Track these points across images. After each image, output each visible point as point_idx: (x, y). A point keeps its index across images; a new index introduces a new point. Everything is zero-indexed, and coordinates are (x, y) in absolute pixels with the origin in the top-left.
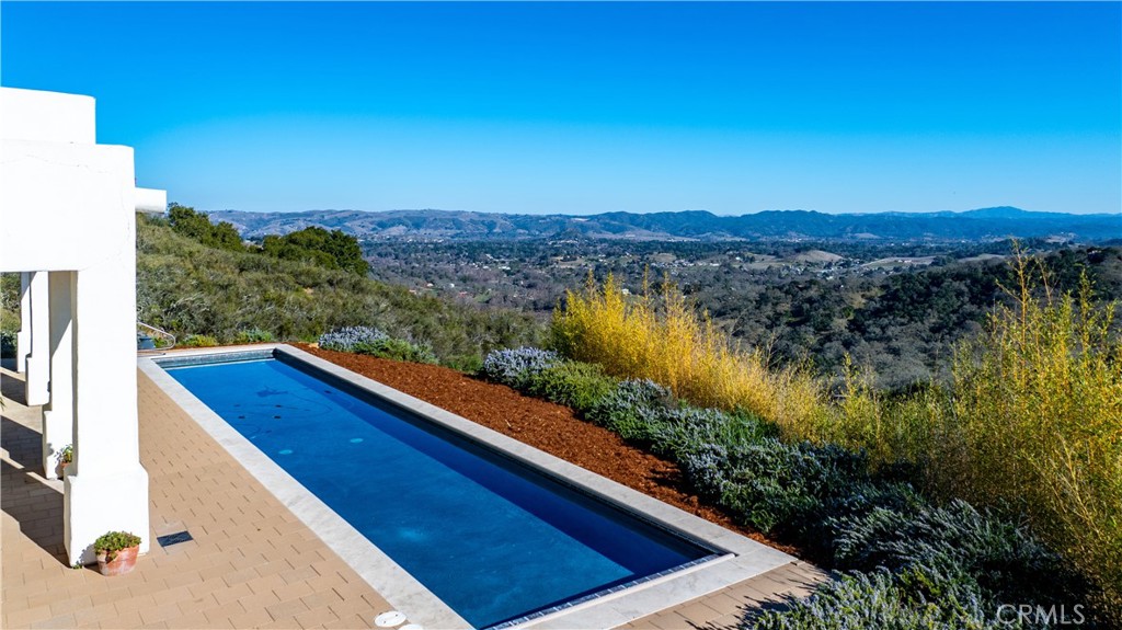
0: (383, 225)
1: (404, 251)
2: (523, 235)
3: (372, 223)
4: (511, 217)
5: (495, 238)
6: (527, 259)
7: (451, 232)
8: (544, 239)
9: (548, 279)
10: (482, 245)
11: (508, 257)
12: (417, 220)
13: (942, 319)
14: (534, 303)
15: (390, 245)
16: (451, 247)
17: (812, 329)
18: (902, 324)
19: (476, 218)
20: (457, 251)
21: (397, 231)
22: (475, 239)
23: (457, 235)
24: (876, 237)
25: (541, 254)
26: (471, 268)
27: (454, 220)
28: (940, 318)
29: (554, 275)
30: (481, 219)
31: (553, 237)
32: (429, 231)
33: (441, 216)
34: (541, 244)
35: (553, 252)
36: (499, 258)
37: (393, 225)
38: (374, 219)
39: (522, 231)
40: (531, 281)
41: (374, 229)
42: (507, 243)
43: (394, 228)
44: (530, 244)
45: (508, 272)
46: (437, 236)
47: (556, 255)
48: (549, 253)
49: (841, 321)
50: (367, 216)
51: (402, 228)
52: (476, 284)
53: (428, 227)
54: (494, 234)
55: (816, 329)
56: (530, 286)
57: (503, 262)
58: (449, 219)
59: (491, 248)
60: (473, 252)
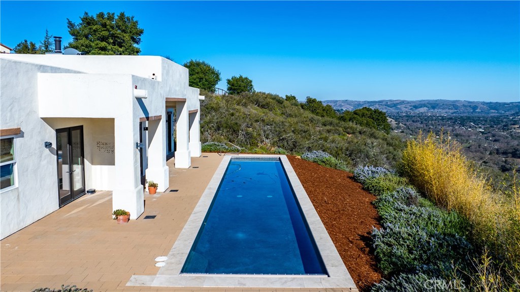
0: (416, 107)
1: (426, 120)
2: (494, 113)
3: (410, 106)
4: (487, 103)
5: (477, 115)
6: (495, 126)
7: (451, 111)
8: (508, 116)
9: (507, 137)
10: (469, 118)
11: (483, 125)
12: (434, 105)
14: (497, 150)
15: (419, 117)
16: (451, 119)
19: (466, 104)
20: (454, 121)
21: (422, 110)
22: (465, 115)
23: (455, 112)
25: (504, 123)
26: (462, 130)
27: (454, 105)
29: (512, 135)
30: (469, 104)
31: (513, 115)
32: (439, 110)
33: (446, 103)
34: (504, 118)
35: (512, 122)
36: (478, 125)
37: (421, 107)
38: (412, 104)
39: (493, 111)
40: (497, 138)
41: (411, 109)
42: (483, 117)
43: (422, 109)
44: (498, 118)
45: (483, 133)
46: (444, 113)
47: (514, 124)
48: (510, 123)
50: (408, 102)
51: (425, 108)
52: (463, 138)
53: (439, 108)
54: (476, 112)
56: (495, 141)
57: (480, 127)
58: (451, 105)
59: (474, 120)
60: (463, 121)
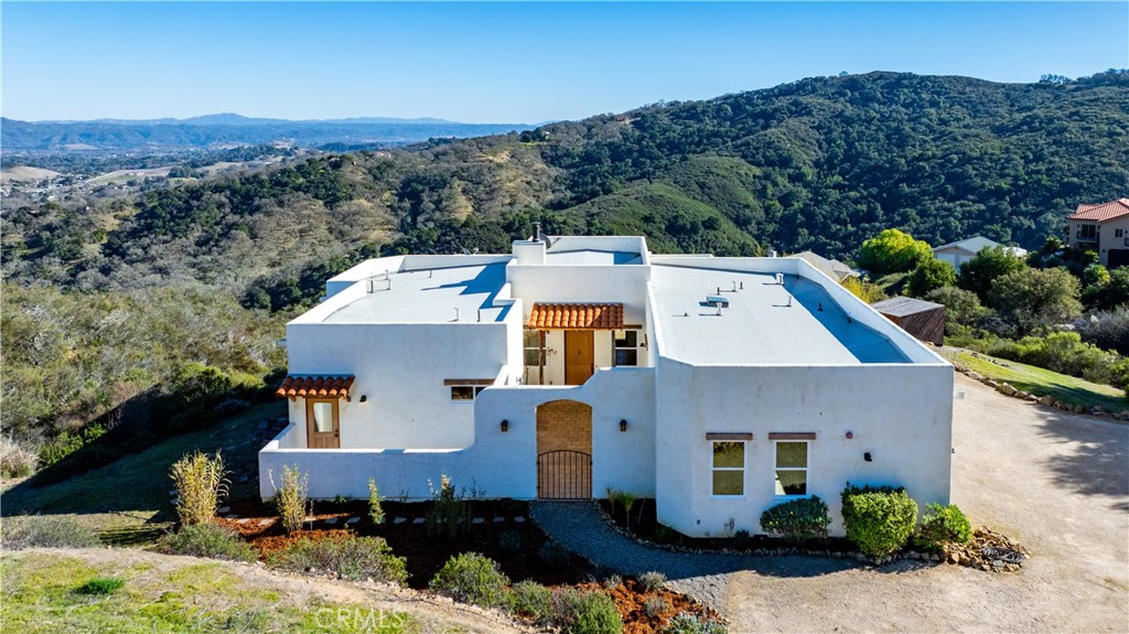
13: (206, 232)
17: (58, 260)
18: (166, 242)
24: (91, 148)
28: (204, 231)
49: (93, 246)
55: (63, 259)
